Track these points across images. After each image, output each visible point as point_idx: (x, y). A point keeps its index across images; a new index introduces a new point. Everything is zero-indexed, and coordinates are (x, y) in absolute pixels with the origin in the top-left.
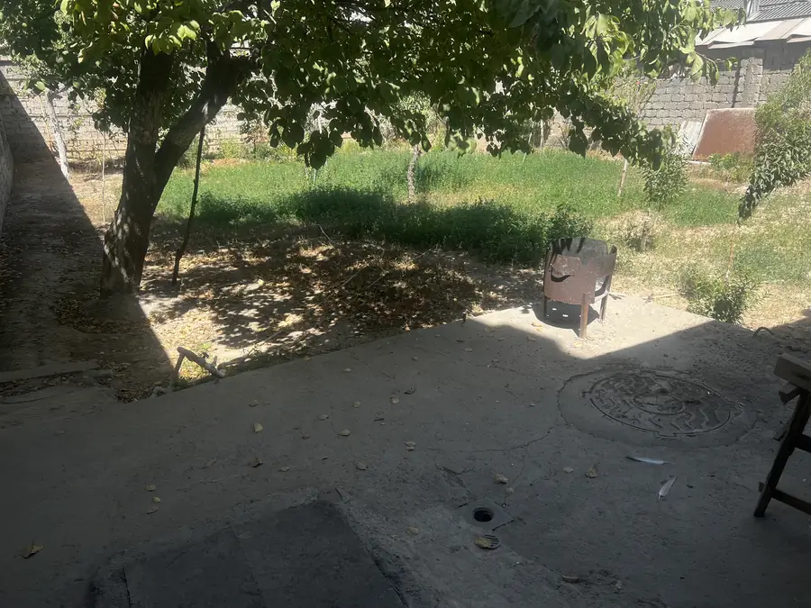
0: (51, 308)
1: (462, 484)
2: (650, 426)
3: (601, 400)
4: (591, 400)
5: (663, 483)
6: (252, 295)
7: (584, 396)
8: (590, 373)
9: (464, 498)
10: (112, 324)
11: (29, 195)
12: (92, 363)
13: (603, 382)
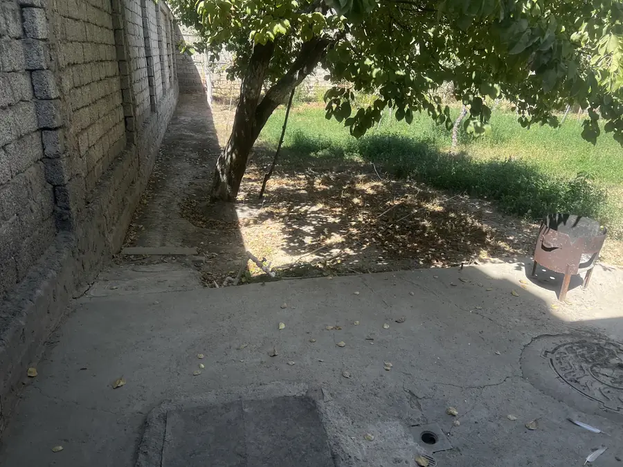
0: (179, 204)
1: (420, 408)
2: (597, 395)
3: (560, 362)
4: (551, 360)
5: (594, 450)
6: (313, 215)
7: (545, 355)
8: (558, 335)
9: (419, 420)
10: (213, 222)
11: (183, 118)
12: (194, 250)
13: (568, 346)
